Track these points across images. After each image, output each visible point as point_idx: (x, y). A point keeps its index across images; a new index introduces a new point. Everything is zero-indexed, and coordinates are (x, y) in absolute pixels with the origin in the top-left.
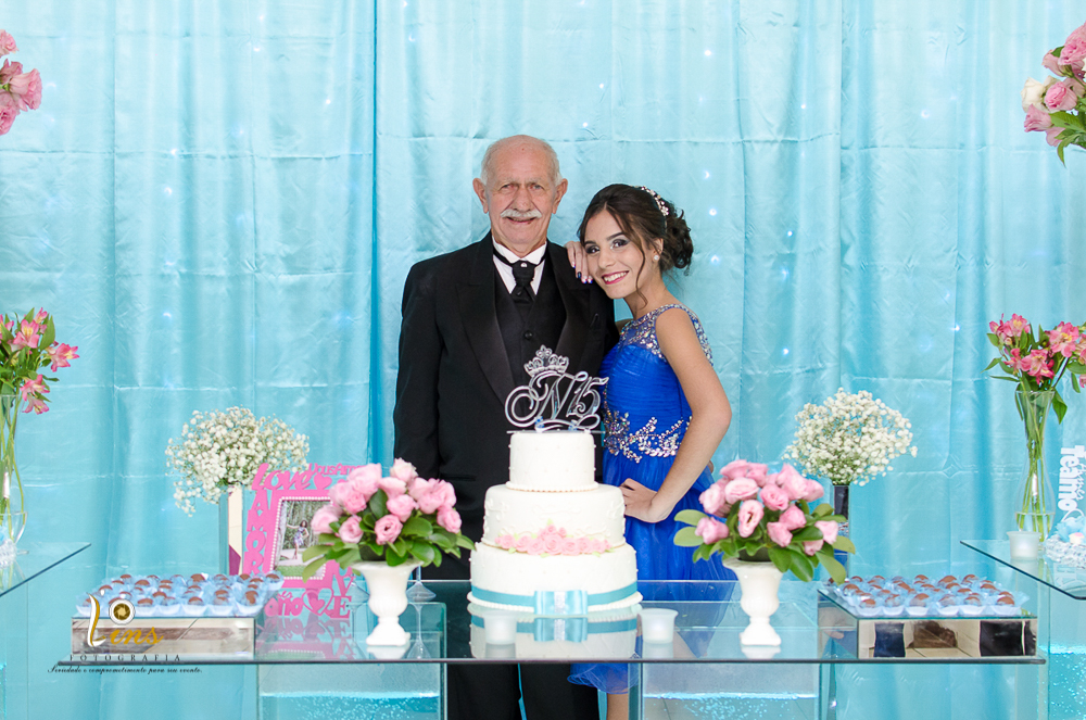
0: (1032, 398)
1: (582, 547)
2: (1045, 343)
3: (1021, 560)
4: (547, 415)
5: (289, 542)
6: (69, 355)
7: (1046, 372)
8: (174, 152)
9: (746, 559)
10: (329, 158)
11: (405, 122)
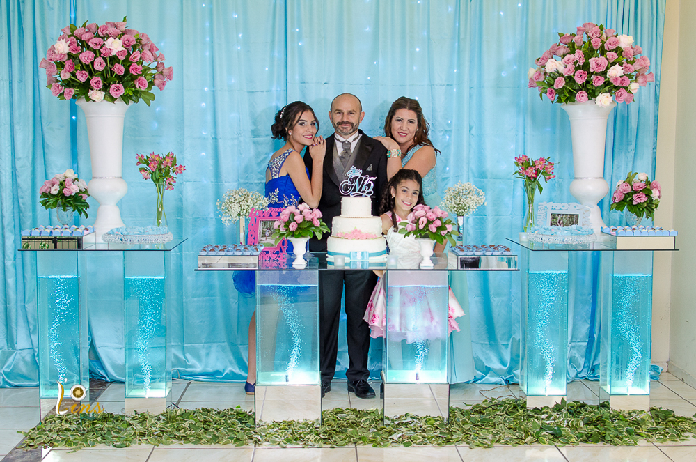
0: (530, 185)
1: (367, 237)
2: (534, 165)
3: (523, 242)
4: (354, 190)
5: (264, 235)
6: (182, 168)
7: (534, 175)
8: (206, 89)
9: (422, 237)
10: (267, 91)
11: (297, 77)
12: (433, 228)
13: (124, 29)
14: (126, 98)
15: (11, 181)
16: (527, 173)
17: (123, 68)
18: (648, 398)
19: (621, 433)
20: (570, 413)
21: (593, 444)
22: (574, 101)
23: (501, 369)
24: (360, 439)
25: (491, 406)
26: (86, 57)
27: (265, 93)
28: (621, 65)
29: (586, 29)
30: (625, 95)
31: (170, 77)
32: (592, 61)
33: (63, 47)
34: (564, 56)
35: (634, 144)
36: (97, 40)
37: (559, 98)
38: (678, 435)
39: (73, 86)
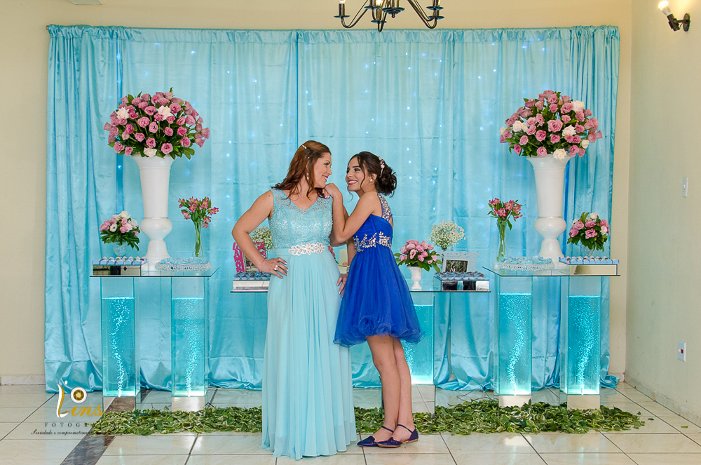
0: (501, 223)
2: (505, 206)
3: (496, 269)
6: (216, 210)
7: (504, 215)
8: (230, 142)
9: (412, 265)
10: (282, 144)
11: (307, 132)
12: (421, 258)
13: (171, 98)
14: (173, 154)
15: (67, 220)
16: (499, 213)
17: (171, 130)
18: (598, 398)
19: (575, 424)
20: (535, 411)
21: (551, 433)
22: (536, 155)
23: (481, 379)
24: (363, 428)
25: (470, 406)
26: (143, 122)
27: (280, 145)
28: (574, 126)
29: (547, 95)
30: (577, 150)
31: (207, 136)
32: (550, 123)
33: (124, 114)
34: (528, 117)
35: (592, 187)
36: (151, 108)
37: (524, 152)
38: (621, 426)
39: (131, 145)
